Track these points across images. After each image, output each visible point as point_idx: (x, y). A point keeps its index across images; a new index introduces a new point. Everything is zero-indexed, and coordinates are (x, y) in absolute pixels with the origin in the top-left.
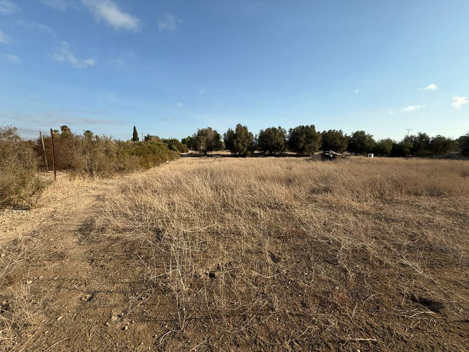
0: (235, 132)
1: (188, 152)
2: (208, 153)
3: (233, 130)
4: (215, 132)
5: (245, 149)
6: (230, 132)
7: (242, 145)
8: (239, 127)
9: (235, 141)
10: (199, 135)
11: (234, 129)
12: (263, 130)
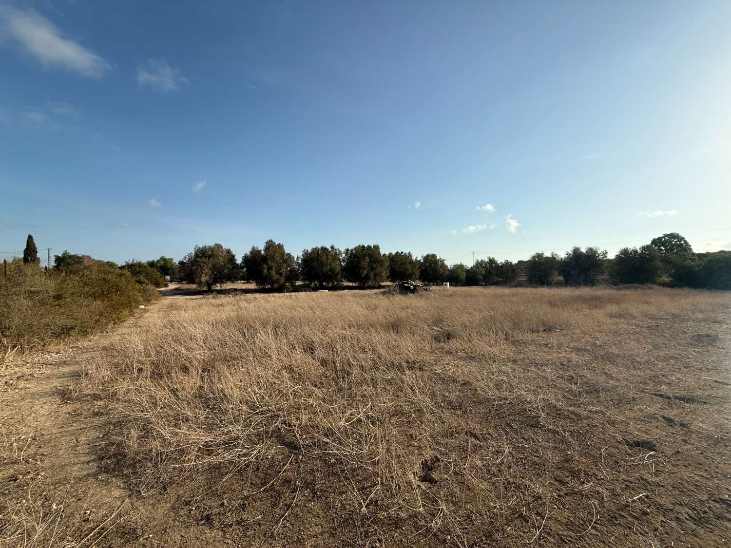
0: (263, 252)
2: (214, 288)
3: (260, 249)
4: (229, 252)
5: (282, 280)
6: (255, 253)
7: (277, 273)
8: (270, 245)
9: (265, 267)
10: (197, 255)
12: (307, 251)
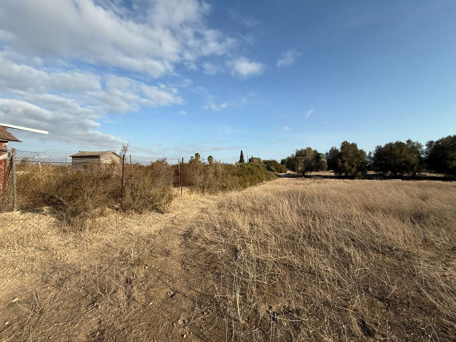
0: (340, 150)
1: (286, 173)
2: (306, 174)
3: (337, 148)
4: (315, 152)
5: (354, 170)
6: (334, 152)
7: (349, 165)
8: (345, 145)
9: (340, 160)
10: (297, 155)
11: (339, 147)
